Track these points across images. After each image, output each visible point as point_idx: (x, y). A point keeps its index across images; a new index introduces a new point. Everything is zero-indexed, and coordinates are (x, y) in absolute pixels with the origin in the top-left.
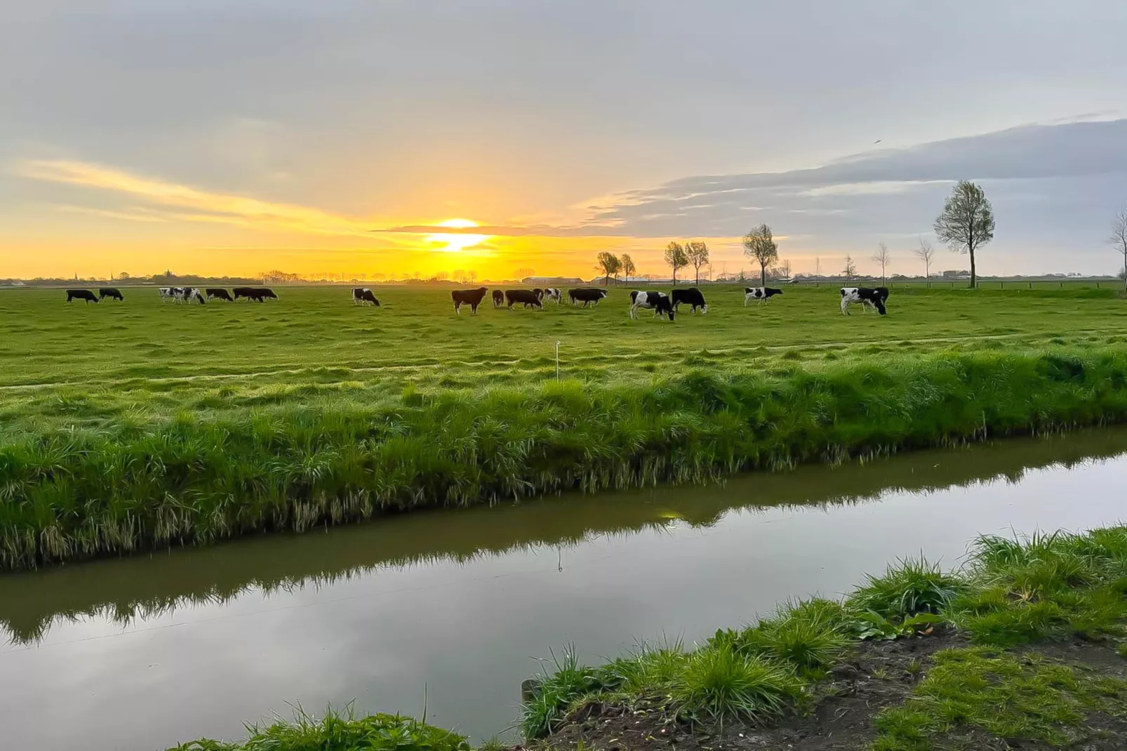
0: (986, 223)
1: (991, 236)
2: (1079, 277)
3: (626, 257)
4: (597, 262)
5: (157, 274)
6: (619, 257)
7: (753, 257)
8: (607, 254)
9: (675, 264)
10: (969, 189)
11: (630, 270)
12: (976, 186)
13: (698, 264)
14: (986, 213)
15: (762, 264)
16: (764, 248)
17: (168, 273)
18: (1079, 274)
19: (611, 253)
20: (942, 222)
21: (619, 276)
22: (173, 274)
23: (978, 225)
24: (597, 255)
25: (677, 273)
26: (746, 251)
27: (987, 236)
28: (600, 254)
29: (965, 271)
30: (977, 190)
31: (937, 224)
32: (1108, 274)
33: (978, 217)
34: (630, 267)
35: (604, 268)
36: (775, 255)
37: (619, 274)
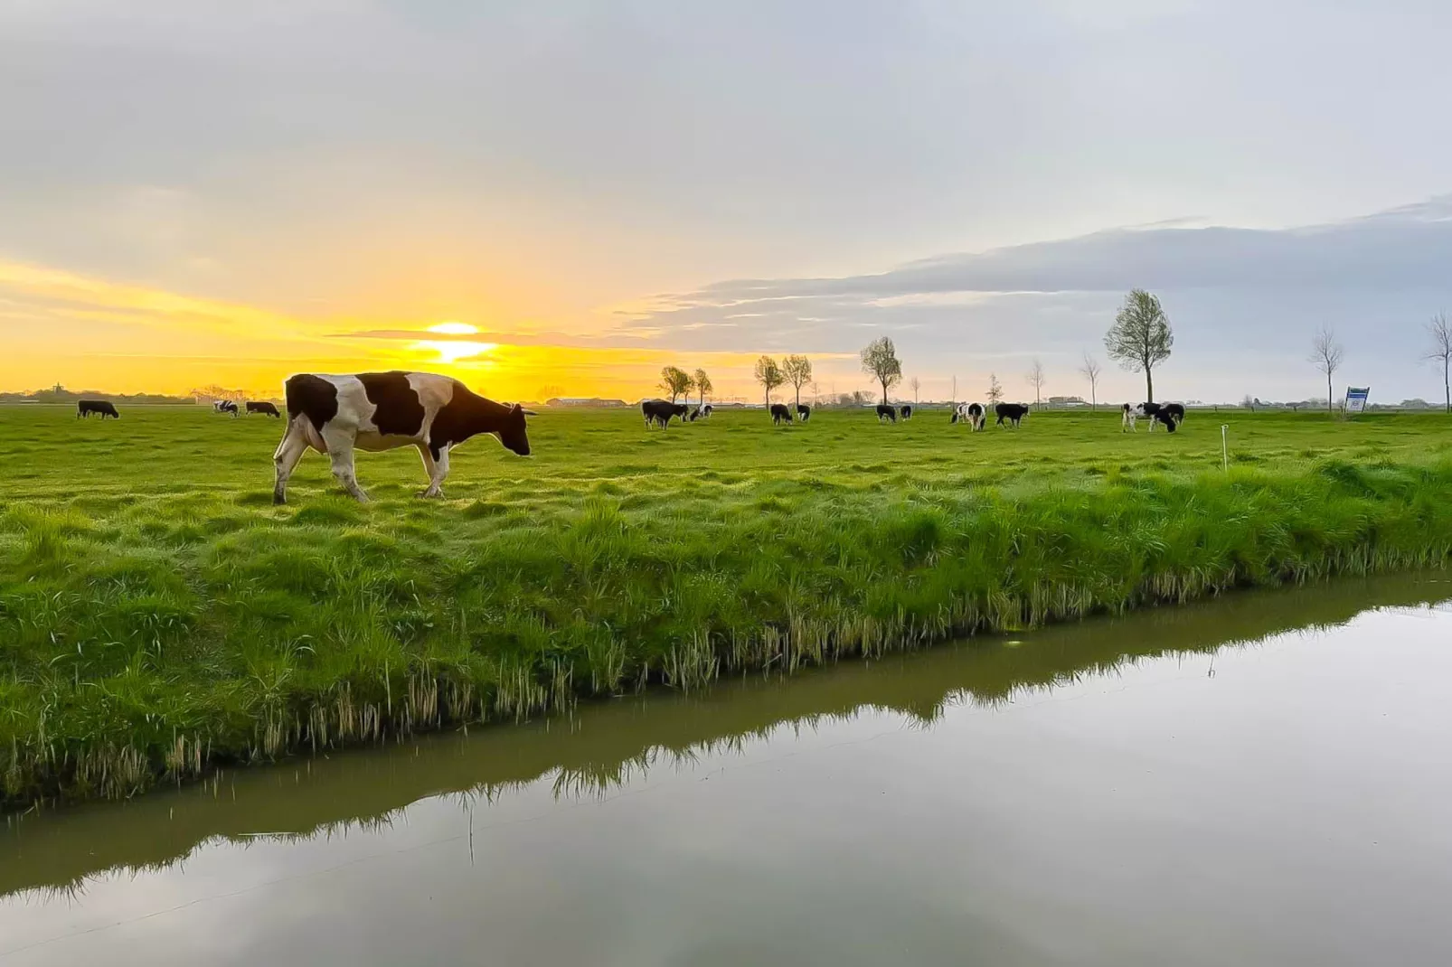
0: (1163, 337)
1: (1169, 352)
2: (1199, 405)
3: (701, 373)
4: (660, 378)
5: (44, 389)
6: (691, 373)
7: (873, 375)
8: (674, 369)
9: (768, 383)
10: (1143, 300)
11: (706, 389)
12: (1150, 296)
13: (799, 382)
14: (1163, 327)
15: (883, 383)
16: (886, 365)
17: (59, 388)
18: (1199, 402)
19: (680, 367)
20: (1114, 336)
21: (691, 398)
22: (65, 389)
23: (1153, 340)
24: (661, 370)
25: (770, 393)
26: (863, 368)
27: (1163, 353)
28: (665, 369)
29: (1073, 398)
30: (1152, 300)
31: (1108, 338)
32: (1230, 403)
33: (1154, 332)
34: (705, 385)
35: (669, 385)
36: (899, 372)
37: (690, 394)
